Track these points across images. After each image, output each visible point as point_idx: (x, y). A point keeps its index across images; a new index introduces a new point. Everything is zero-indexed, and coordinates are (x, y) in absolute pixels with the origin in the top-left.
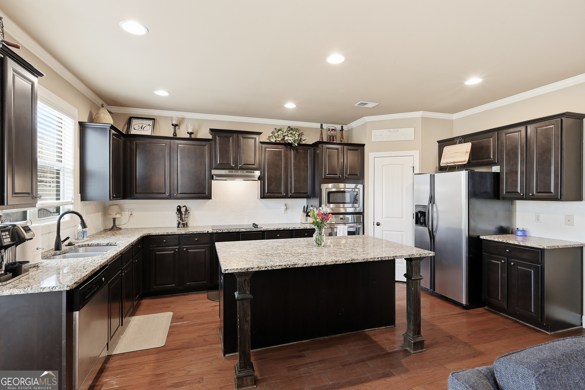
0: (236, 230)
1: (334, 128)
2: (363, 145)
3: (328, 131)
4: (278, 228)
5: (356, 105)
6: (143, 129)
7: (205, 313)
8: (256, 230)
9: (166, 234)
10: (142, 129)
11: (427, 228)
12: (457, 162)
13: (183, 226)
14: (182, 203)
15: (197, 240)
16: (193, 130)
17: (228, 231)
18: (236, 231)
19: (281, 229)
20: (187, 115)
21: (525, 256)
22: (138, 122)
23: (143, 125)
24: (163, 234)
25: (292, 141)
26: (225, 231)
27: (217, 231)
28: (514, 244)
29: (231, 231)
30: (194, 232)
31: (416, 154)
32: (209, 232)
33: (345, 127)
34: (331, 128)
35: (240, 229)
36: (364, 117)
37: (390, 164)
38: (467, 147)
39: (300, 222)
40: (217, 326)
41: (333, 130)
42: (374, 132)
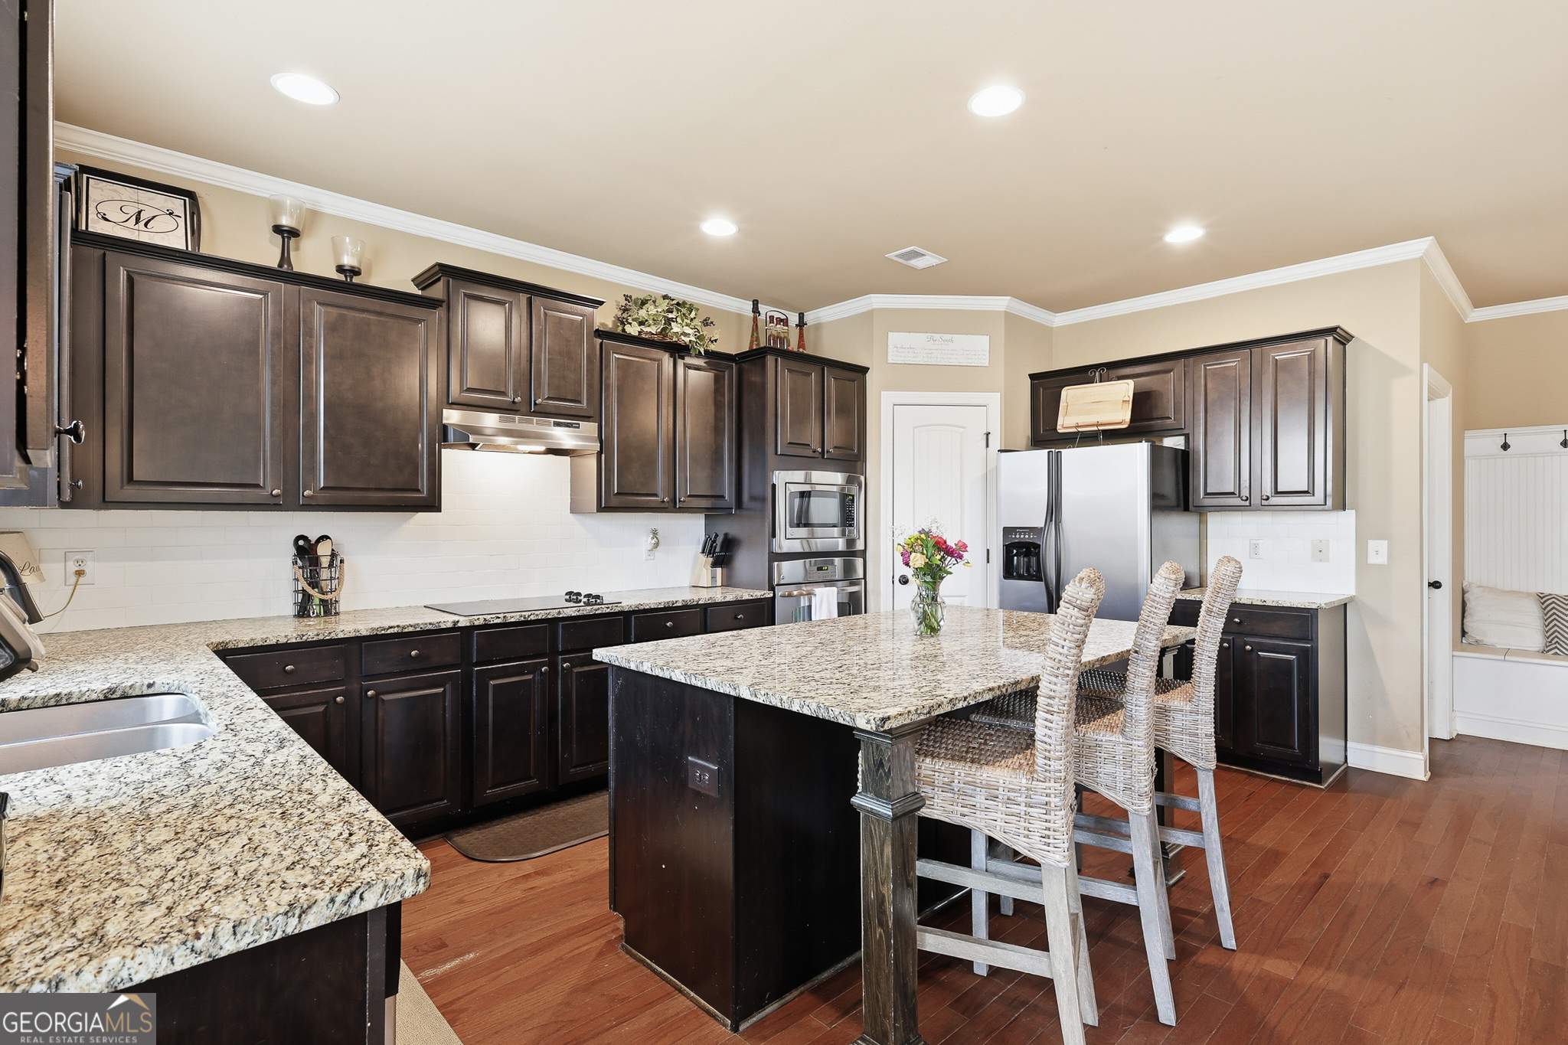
0: (548, 611)
1: (783, 317)
2: (863, 370)
3: (768, 322)
4: (668, 603)
5: (892, 255)
6: (146, 225)
7: (511, 908)
8: (608, 611)
9: (294, 641)
10: (142, 224)
11: (1043, 583)
12: (1102, 425)
13: (325, 612)
14: (312, 524)
15: (417, 656)
16: (360, 264)
17: (522, 619)
18: (549, 617)
19: (678, 604)
20: (331, 203)
21: (1276, 628)
22: (115, 191)
23: (141, 207)
24: (283, 640)
25: (693, 339)
26: (512, 620)
27: (485, 619)
28: (1252, 605)
29: (532, 618)
30: (404, 628)
31: (994, 400)
32: (459, 625)
33: (809, 317)
34: (776, 315)
35: (561, 610)
36: (872, 295)
37: (929, 425)
38: (1123, 390)
39: (687, 584)
40: (603, 941)
41: (782, 320)
42: (894, 338)
